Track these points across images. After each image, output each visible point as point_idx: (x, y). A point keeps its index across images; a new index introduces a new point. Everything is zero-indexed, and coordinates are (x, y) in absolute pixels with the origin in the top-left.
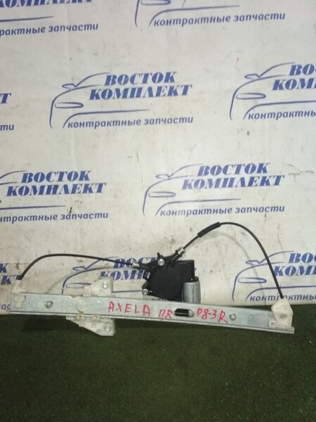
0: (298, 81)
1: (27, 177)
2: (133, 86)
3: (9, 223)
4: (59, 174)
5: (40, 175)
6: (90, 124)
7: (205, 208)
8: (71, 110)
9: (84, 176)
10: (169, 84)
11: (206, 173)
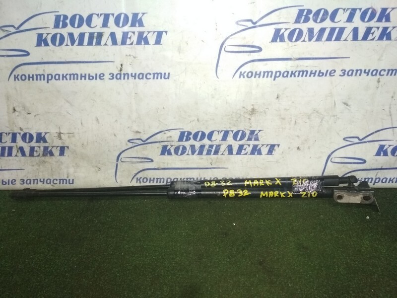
1: (60, 21)
4: (102, 17)
5: (78, 17)
7: (300, 69)
11: (307, 20)
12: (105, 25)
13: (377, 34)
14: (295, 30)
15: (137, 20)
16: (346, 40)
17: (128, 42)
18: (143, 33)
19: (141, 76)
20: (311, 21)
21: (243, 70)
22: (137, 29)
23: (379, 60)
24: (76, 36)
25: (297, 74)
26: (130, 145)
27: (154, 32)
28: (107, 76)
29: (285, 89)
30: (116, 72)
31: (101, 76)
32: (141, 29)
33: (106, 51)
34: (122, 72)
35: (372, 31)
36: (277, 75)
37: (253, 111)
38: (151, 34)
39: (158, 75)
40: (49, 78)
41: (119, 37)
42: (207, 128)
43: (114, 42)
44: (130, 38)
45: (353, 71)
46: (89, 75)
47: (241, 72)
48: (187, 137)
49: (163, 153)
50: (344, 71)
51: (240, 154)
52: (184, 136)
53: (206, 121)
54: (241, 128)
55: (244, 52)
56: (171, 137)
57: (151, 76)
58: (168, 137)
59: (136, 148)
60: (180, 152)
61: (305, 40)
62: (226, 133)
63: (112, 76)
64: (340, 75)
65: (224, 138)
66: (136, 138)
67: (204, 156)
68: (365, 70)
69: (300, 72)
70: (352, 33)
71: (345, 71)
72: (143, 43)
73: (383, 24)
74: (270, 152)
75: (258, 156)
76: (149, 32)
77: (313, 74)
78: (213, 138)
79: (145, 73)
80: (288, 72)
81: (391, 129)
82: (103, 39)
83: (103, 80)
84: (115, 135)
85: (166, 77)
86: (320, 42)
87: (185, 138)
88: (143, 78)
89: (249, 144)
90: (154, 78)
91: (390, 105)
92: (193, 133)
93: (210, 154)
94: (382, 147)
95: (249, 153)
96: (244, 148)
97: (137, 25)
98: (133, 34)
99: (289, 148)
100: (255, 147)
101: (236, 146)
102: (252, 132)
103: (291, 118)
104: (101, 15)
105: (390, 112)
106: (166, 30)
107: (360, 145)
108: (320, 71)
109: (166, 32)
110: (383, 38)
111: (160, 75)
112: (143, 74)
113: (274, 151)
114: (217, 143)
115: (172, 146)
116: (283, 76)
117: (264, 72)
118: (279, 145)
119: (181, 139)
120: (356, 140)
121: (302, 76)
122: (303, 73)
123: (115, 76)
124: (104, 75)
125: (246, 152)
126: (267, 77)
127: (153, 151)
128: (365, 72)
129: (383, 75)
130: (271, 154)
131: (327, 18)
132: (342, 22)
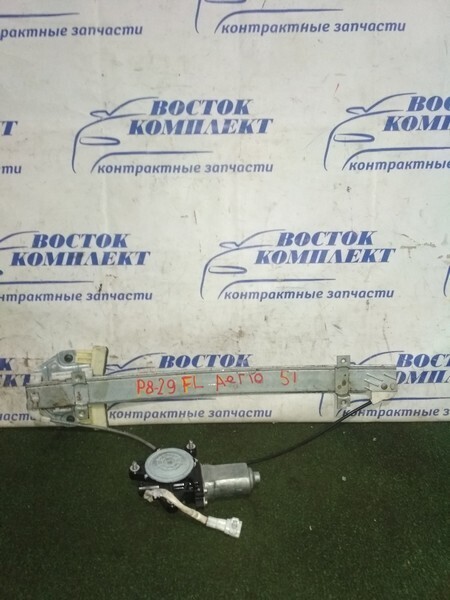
0: (420, 119)
1: (39, 241)
2: (191, 118)
3: (14, 304)
4: (84, 237)
5: (58, 237)
6: (129, 168)
7: (286, 290)
8: (102, 147)
9: (119, 241)
10: (241, 117)
11: (289, 243)
12: (86, 244)
24: (55, 256)
36: (262, 296)
40: (21, 298)
73: (365, 247)
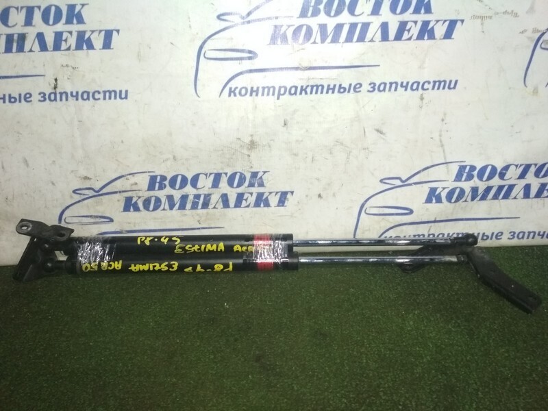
13: (415, 31)
14: (300, 27)
15: (74, 15)
16: (372, 41)
17: (64, 46)
18: (84, 32)
19: (86, 96)
20: (322, 13)
21: (233, 84)
22: (75, 28)
23: (421, 67)
25: (309, 90)
26: (77, 198)
27: (100, 31)
28: (36, 97)
29: (295, 111)
30: (48, 91)
31: (27, 97)
32: (81, 27)
33: (32, 60)
34: (58, 91)
35: (408, 28)
37: (252, 145)
38: (96, 34)
39: (110, 94)
41: (50, 40)
42: (188, 170)
43: (43, 48)
44: (66, 40)
45: (385, 84)
46: (10, 95)
47: (231, 89)
48: (161, 183)
49: (126, 209)
50: (373, 85)
51: (240, 207)
52: (156, 182)
53: (187, 160)
54: (239, 169)
55: (232, 59)
56: (136, 184)
57: (101, 96)
58: (132, 185)
59: (86, 202)
60: (151, 207)
61: (317, 41)
62: (217, 177)
63: (44, 97)
64: (369, 91)
65: (216, 184)
66: (85, 187)
67: (188, 211)
68: (402, 83)
69: (312, 87)
70: (380, 29)
71: (375, 84)
72: (85, 47)
74: (282, 202)
75: (266, 208)
76: (93, 32)
77: (331, 89)
78: (200, 184)
79: (91, 91)
80: (296, 88)
81: (445, 165)
82: (26, 42)
83: (30, 103)
84: (53, 184)
85: (123, 96)
86: (338, 44)
87: (157, 185)
88: (88, 99)
89: (251, 191)
90: (105, 99)
91: (441, 131)
92: (169, 178)
93: (196, 208)
94: (433, 190)
95: (252, 205)
96: (245, 198)
97: (75, 21)
98: (69, 35)
99: (307, 196)
100: (260, 195)
101: (233, 195)
102: (254, 175)
103: (306, 154)
104: (22, 8)
105: (441, 141)
106: (117, 28)
107: (403, 188)
108: (340, 85)
109: (118, 31)
110: (424, 36)
111: (113, 94)
112: (88, 93)
113: (286, 202)
114: (206, 191)
115: (139, 197)
116: (290, 94)
117: (264, 88)
118: (292, 193)
119: (151, 187)
120: (398, 182)
121: (316, 93)
122: (317, 88)
123: (47, 97)
124: (31, 95)
125: (248, 204)
126: (268, 94)
127: (112, 206)
128: (402, 86)
129: (428, 89)
130: (283, 206)
131: (344, 9)
132: (365, 14)
